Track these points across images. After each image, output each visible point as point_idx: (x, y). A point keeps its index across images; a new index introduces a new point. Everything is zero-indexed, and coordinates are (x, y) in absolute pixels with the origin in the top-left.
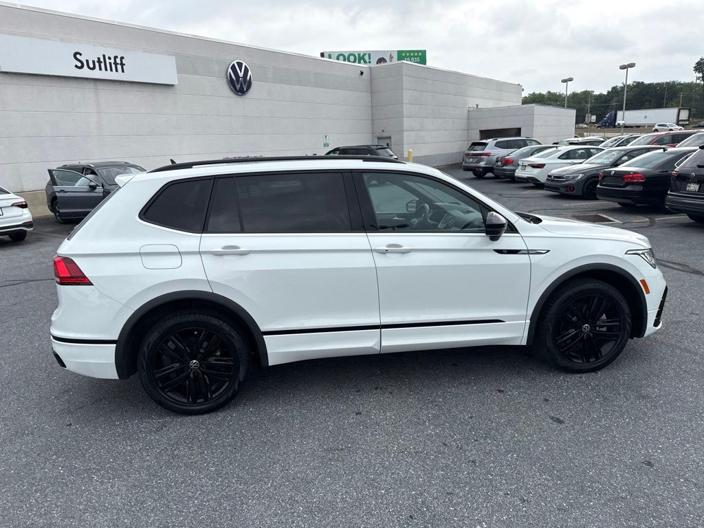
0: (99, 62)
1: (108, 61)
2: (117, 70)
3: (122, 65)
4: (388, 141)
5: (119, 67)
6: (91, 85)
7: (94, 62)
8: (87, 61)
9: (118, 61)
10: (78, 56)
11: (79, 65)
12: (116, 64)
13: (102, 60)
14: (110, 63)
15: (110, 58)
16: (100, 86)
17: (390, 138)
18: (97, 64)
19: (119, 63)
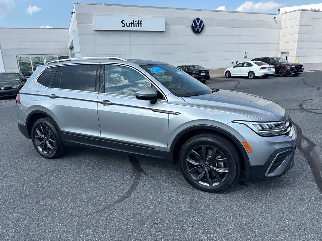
0: (131, 23)
1: (135, 23)
2: (138, 27)
3: (141, 24)
4: (286, 55)
5: (140, 25)
6: (128, 33)
7: (129, 24)
8: (127, 24)
9: (139, 22)
10: (123, 22)
11: (123, 25)
12: (138, 24)
13: (133, 22)
14: (136, 24)
15: (136, 22)
16: (132, 33)
17: (288, 53)
18: (130, 25)
19: (140, 23)
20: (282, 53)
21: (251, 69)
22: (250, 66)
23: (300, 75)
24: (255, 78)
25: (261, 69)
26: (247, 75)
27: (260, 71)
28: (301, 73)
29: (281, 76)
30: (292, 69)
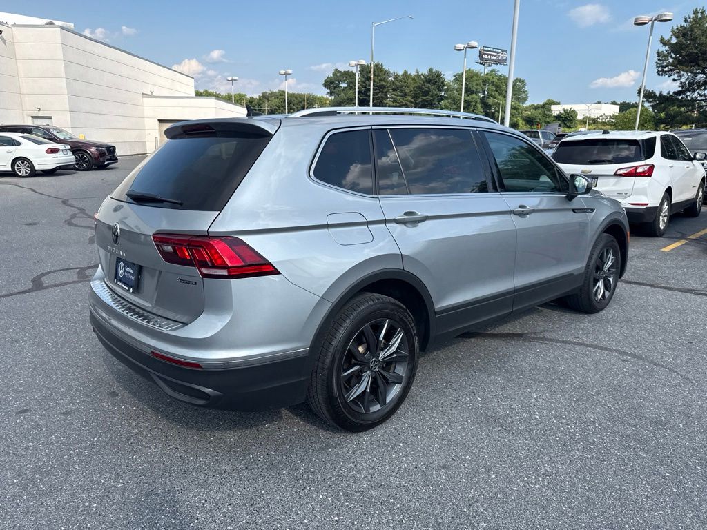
4: (47, 122)
17: (50, 118)
20: (34, 117)
21: (16, 152)
22: (13, 145)
23: (110, 166)
24: (34, 173)
25: (47, 152)
26: (9, 168)
27: (46, 157)
28: (112, 163)
29: (82, 168)
30: (102, 154)
